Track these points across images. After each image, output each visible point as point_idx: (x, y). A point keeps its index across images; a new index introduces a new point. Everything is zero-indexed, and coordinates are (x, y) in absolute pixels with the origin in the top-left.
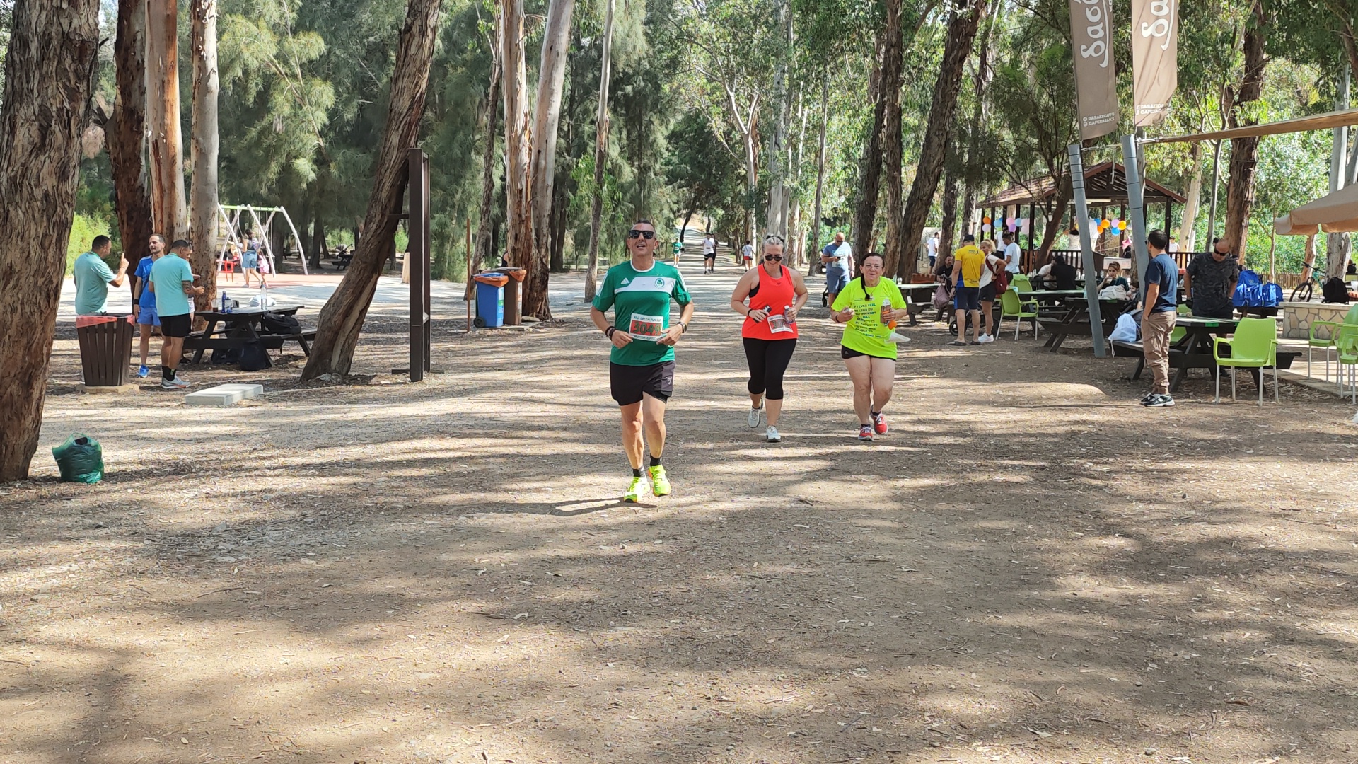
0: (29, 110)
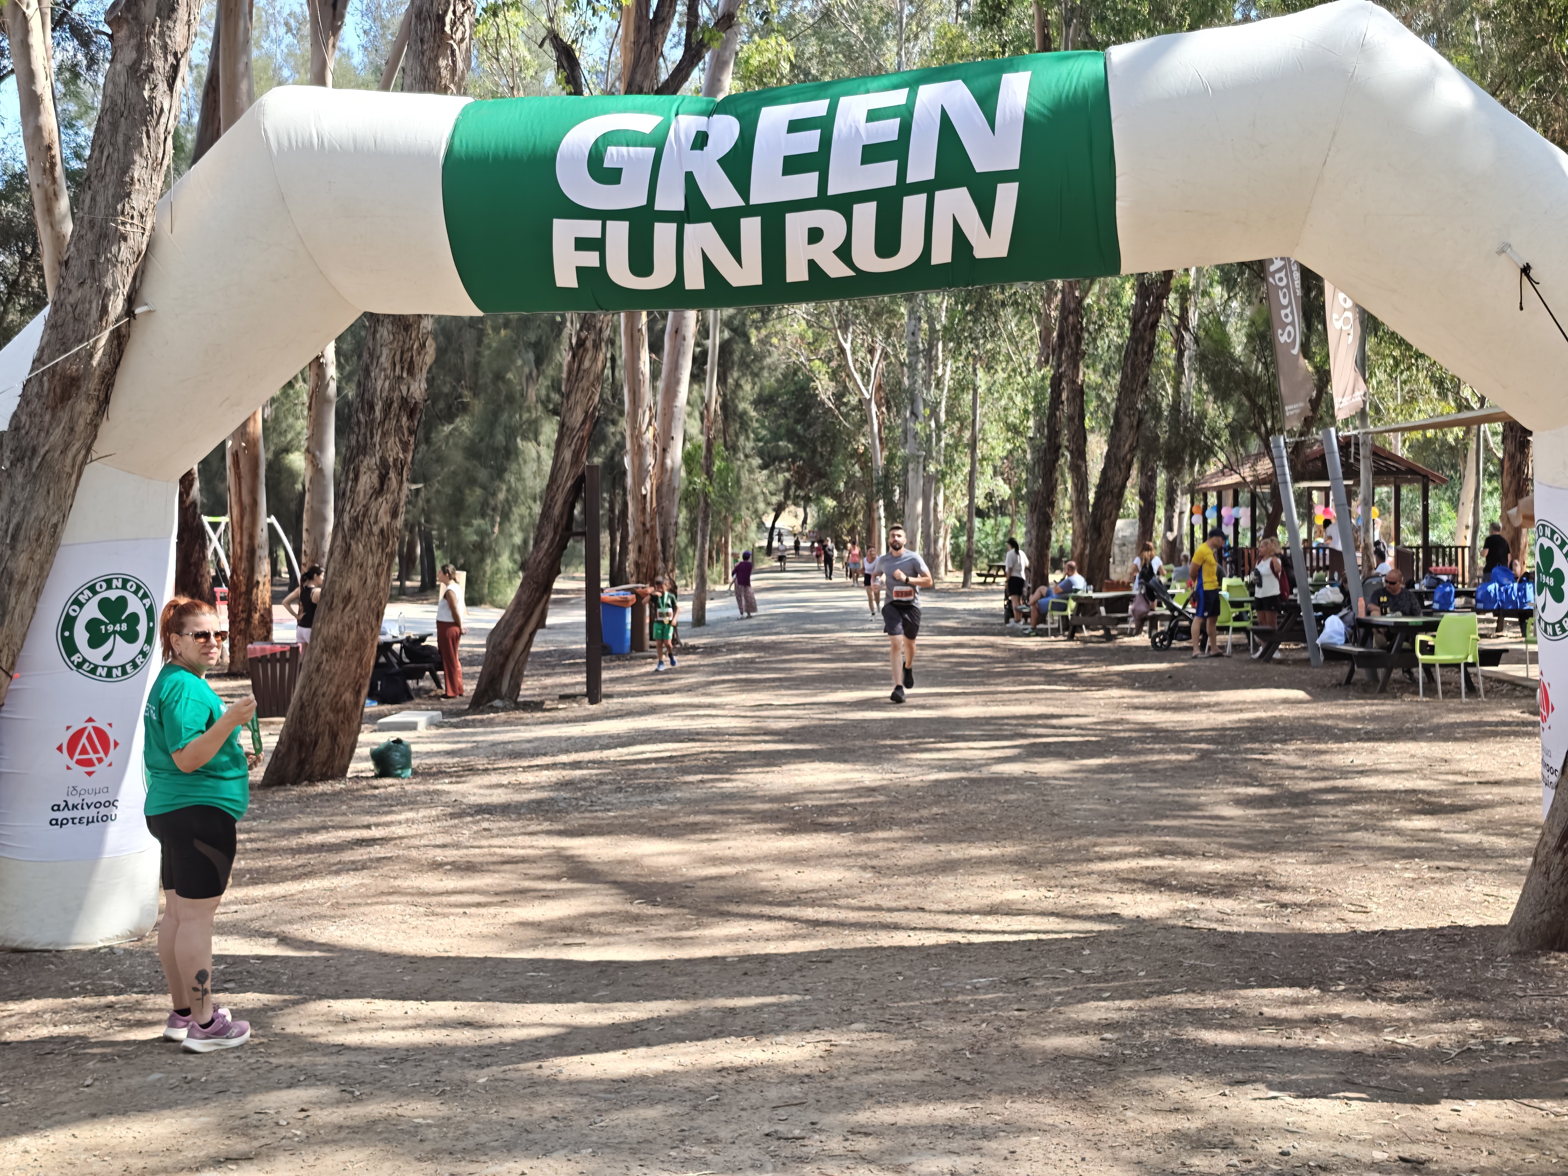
0: (371, 461)
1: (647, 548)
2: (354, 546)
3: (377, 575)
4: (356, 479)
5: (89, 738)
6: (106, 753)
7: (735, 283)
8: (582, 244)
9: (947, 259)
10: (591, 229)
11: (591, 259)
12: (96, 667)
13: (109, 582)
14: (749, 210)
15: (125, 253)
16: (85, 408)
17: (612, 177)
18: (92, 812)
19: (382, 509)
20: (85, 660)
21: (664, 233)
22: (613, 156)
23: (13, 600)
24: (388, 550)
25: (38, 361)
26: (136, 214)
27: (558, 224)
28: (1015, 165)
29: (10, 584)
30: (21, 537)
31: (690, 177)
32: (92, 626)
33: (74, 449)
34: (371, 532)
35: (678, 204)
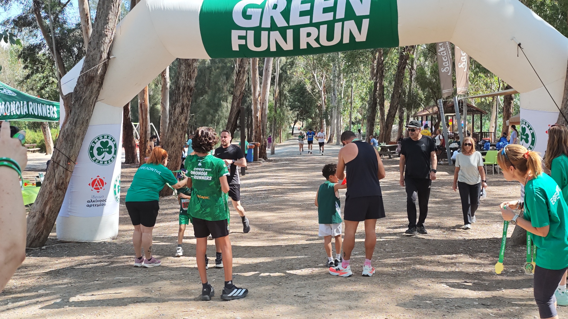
0: (179, 104)
1: (258, 132)
2: (174, 129)
3: (181, 137)
4: (175, 109)
5: (98, 181)
6: (103, 186)
7: (285, 49)
8: (240, 38)
9: (348, 42)
10: (243, 33)
11: (243, 42)
12: (100, 161)
13: (103, 137)
14: (289, 27)
15: (107, 40)
16: (96, 86)
17: (248, 17)
18: (99, 203)
19: (182, 118)
20: (96, 159)
21: (264, 34)
22: (249, 11)
23: (75, 141)
24: (184, 130)
25: (82, 72)
26: (110, 29)
27: (233, 32)
28: (368, 14)
29: (74, 137)
30: (78, 123)
31: (272, 17)
32: (99, 149)
33: (92, 98)
34: (179, 125)
35: (269, 26)
